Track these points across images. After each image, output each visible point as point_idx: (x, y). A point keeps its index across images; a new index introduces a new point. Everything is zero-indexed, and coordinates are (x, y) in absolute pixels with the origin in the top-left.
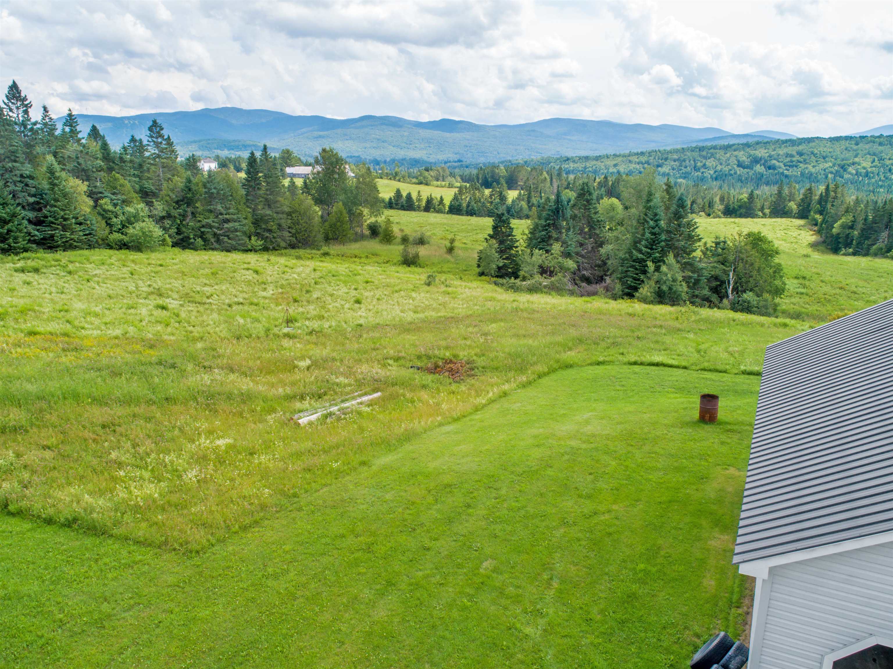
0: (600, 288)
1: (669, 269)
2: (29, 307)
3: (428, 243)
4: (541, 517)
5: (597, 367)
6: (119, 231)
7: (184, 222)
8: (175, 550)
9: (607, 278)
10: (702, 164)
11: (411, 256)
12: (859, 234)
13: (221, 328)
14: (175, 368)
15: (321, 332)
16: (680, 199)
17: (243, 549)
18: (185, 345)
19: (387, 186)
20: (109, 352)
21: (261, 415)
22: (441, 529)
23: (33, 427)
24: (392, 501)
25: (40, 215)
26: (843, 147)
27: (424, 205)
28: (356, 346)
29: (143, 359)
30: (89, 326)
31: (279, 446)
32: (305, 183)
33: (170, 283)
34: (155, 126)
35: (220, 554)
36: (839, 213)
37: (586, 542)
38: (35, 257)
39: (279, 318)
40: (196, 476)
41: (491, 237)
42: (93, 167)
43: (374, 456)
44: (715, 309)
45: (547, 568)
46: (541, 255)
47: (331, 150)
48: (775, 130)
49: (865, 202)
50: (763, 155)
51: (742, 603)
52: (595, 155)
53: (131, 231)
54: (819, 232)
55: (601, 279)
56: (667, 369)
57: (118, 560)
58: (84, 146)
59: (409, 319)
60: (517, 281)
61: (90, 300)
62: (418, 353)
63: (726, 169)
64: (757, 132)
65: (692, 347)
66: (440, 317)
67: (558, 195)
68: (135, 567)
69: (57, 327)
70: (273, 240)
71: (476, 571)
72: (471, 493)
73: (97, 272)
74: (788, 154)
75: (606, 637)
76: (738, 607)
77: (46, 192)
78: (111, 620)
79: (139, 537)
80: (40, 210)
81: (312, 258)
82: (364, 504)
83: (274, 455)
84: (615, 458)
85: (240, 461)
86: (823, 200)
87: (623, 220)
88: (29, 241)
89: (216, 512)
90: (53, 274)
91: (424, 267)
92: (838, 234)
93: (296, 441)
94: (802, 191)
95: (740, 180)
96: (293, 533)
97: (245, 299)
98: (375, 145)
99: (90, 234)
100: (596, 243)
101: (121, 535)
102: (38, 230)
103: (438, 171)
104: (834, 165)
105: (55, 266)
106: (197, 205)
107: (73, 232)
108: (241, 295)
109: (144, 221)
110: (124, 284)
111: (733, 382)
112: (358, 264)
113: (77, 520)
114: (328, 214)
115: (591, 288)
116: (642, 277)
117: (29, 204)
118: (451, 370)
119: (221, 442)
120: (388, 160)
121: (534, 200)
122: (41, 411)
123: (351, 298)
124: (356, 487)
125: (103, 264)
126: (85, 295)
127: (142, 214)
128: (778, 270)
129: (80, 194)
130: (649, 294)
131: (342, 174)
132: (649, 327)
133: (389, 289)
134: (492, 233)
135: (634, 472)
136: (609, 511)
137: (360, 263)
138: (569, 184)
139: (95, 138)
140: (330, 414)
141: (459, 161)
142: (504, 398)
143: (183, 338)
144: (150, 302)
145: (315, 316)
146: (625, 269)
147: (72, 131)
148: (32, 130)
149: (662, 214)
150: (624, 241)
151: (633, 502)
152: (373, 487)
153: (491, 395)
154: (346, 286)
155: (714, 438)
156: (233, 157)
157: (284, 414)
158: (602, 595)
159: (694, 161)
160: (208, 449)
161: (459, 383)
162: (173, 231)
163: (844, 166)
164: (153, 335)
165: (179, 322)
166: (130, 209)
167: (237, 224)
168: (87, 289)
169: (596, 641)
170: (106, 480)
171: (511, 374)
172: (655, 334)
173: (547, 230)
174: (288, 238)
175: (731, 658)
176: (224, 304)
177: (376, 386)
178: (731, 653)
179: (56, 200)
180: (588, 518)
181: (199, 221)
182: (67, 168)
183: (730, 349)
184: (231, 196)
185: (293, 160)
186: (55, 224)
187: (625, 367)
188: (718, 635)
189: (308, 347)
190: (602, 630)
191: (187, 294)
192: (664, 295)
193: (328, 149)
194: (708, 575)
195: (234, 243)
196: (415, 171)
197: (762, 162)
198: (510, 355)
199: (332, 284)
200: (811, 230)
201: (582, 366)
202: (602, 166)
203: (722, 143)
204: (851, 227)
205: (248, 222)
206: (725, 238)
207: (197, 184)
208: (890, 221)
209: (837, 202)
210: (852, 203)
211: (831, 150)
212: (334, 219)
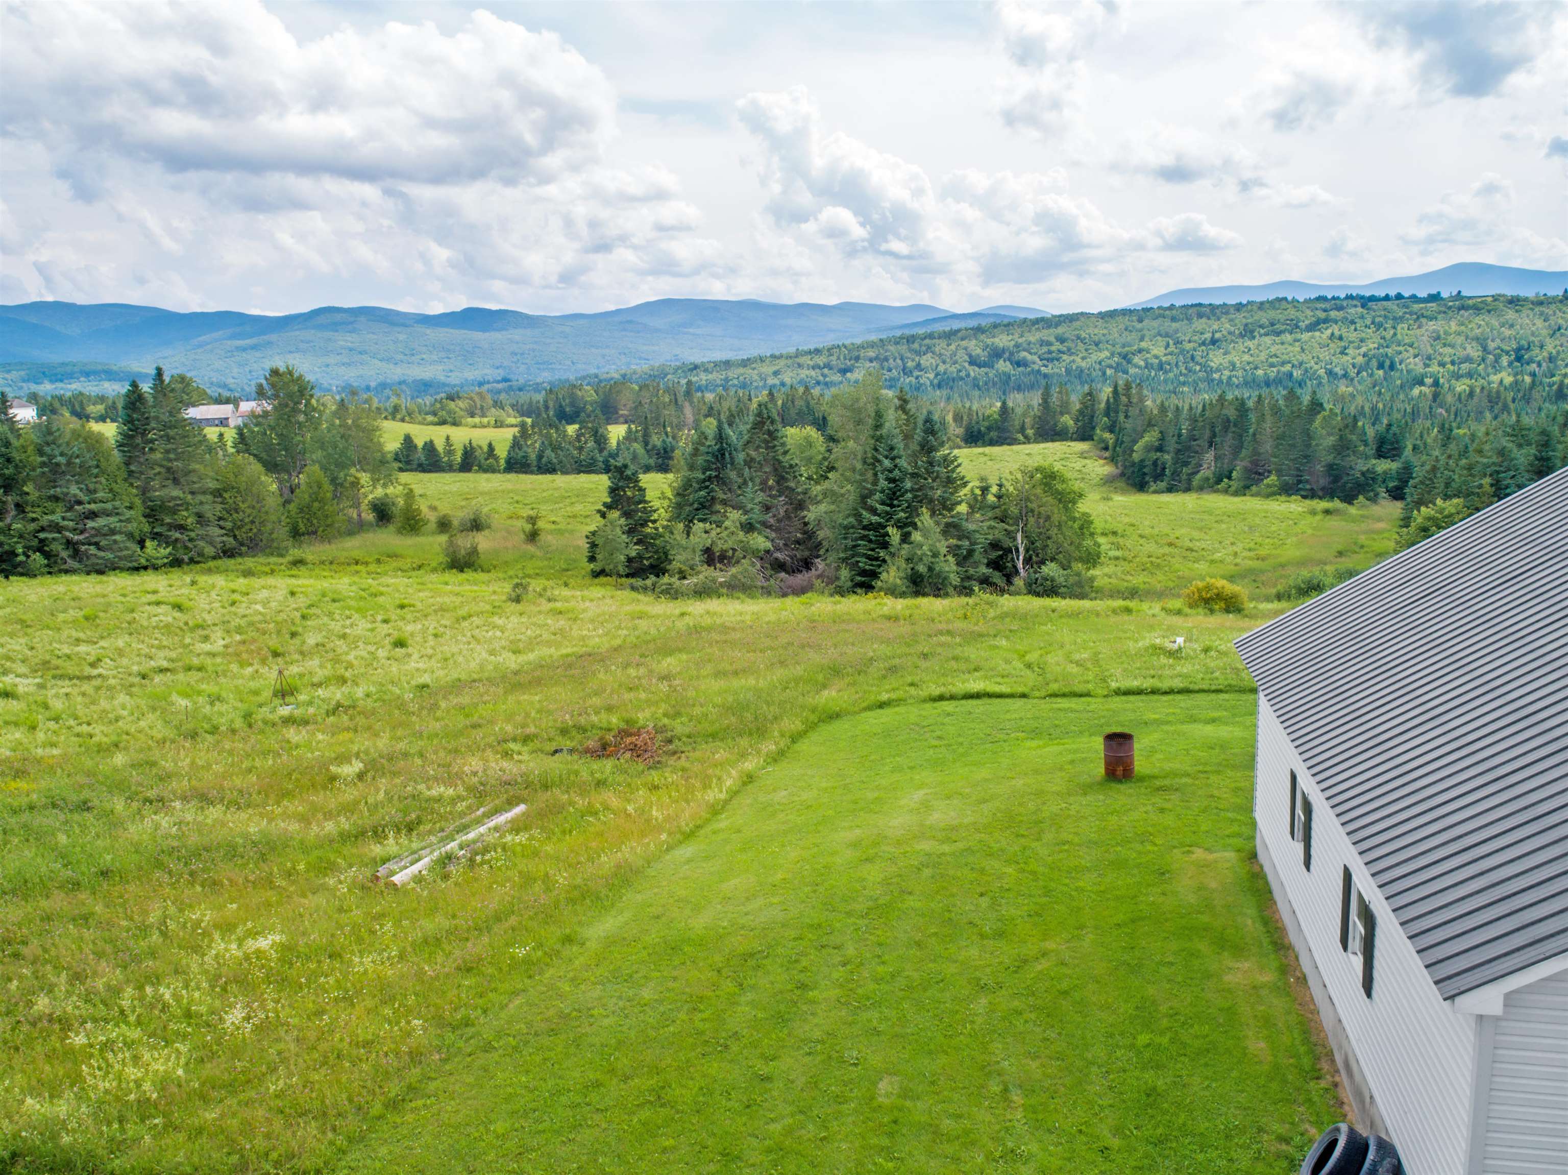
0: (812, 578)
1: (925, 536)
3: (489, 527)
4: (938, 983)
5: (880, 711)
9: (819, 561)
10: (914, 364)
11: (463, 552)
12: (1172, 458)
13: (148, 720)
14: (89, 810)
15: (355, 706)
16: (927, 420)
18: (88, 762)
21: (311, 879)
22: (774, 1036)
24: (660, 1002)
26: (1122, 326)
27: (459, 460)
28: (436, 725)
29: (11, 800)
31: (385, 933)
32: (241, 434)
35: (365, 1166)
36: (1139, 429)
37: (1034, 1014)
39: (260, 690)
40: (246, 1020)
41: (609, 506)
43: (580, 923)
45: (990, 1072)
46: (706, 532)
47: (290, 372)
48: (1017, 304)
49: (1174, 409)
50: (1007, 344)
51: (1320, 1070)
52: (740, 358)
54: (1113, 460)
55: (807, 565)
56: (996, 701)
59: (511, 665)
60: (672, 580)
62: (559, 725)
63: (954, 369)
65: (1014, 660)
66: (567, 655)
70: (190, 545)
71: (874, 1103)
72: (797, 961)
74: (1042, 341)
76: (1318, 1078)
81: (273, 571)
82: (608, 1016)
83: (381, 952)
84: (1008, 861)
86: (1111, 409)
91: (489, 571)
92: (1142, 461)
94: (1079, 398)
95: (976, 386)
96: (497, 1096)
97: (171, 660)
98: (346, 360)
100: (792, 503)
103: (471, 399)
104: (1113, 354)
106: (25, 489)
108: (161, 654)
111: (1107, 710)
112: (365, 575)
113: (21, 1155)
114: (292, 489)
115: (800, 579)
116: (882, 554)
118: (634, 748)
119: (263, 943)
120: (373, 384)
121: (655, 441)
123: (383, 639)
124: (576, 987)
128: (1086, 523)
130: (898, 581)
131: (313, 412)
132: (930, 636)
133: (447, 615)
134: (609, 500)
135: (1051, 880)
136: (1044, 954)
137: (369, 573)
140: (449, 858)
141: (505, 380)
142: (750, 786)
143: (78, 750)
145: (329, 678)
146: (852, 543)
149: (902, 448)
150: (843, 495)
151: (1076, 932)
152: (610, 981)
153: (728, 782)
154: (365, 617)
155: (1144, 804)
156: (69, 394)
157: (359, 869)
158: (1104, 1102)
159: (902, 359)
160: (242, 960)
161: (658, 768)
163: (1127, 355)
164: (11, 750)
165: (55, 720)
167: (115, 519)
171: (744, 742)
172: (947, 645)
173: (707, 487)
174: (218, 539)
175: (1375, 1164)
176: (131, 674)
177: (511, 793)
178: (1371, 1156)
180: (1016, 972)
181: (34, 520)
183: (1075, 657)
184: (97, 466)
185: (194, 395)
187: (928, 706)
189: (342, 737)
190: (1133, 1162)
191: (46, 663)
192: (922, 581)
193: (282, 369)
194: (1250, 1033)
195: (109, 555)
196: (428, 400)
197: (1007, 355)
198: (728, 709)
199: (338, 617)
200: (1101, 458)
201: (856, 713)
202: (754, 375)
203: (941, 329)
204: (1160, 449)
205: (137, 513)
206: (1000, 479)
207: (24, 449)
208: (1214, 435)
209: (1133, 412)
210: (1155, 412)
211: (1105, 331)
212: (306, 496)
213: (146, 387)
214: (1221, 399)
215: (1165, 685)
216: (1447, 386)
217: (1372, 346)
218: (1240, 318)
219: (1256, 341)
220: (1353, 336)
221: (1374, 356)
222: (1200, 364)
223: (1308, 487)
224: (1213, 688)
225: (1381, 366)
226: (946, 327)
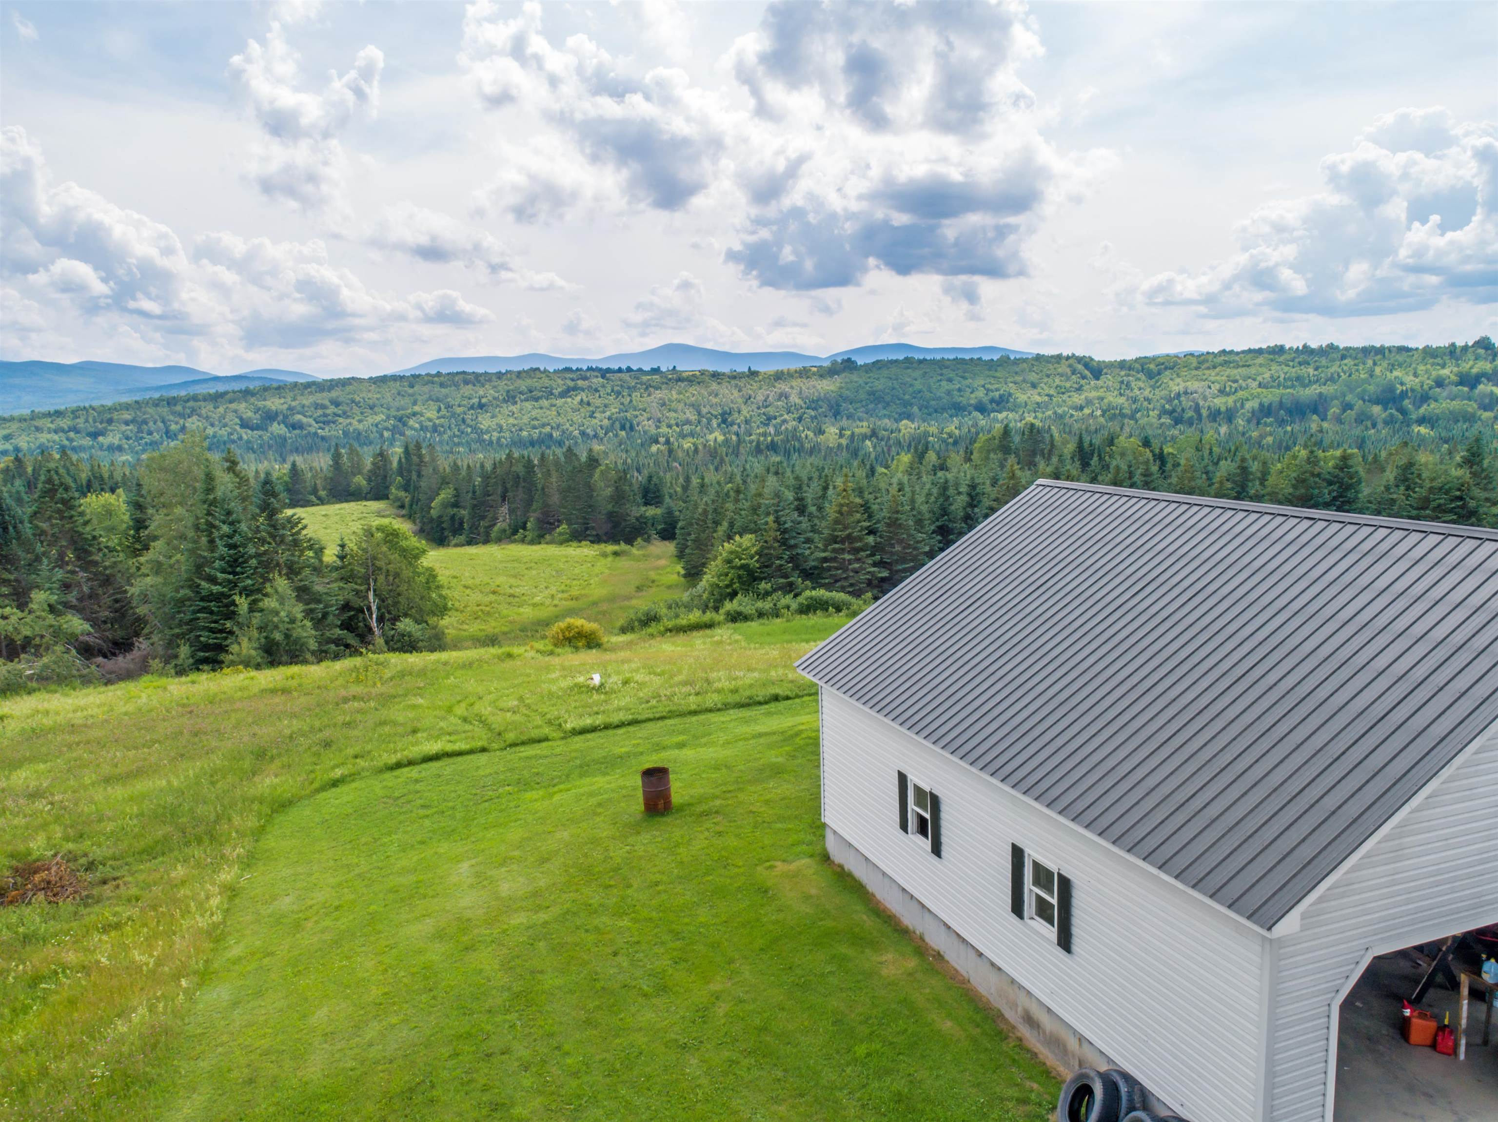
1: (278, 602)
5: (334, 791)
10: (178, 427)
12: (469, 513)
16: (268, 482)
36: (434, 487)
48: (282, 368)
50: (280, 407)
54: (411, 517)
55: (126, 645)
56: (457, 759)
63: (224, 432)
64: (255, 372)
86: (404, 469)
92: (440, 517)
94: (370, 458)
95: (251, 449)
115: (122, 661)
116: (228, 624)
118: (47, 886)
130: (253, 653)
132: (338, 704)
142: (238, 900)
146: (190, 616)
150: (172, 566)
159: (163, 422)
163: (402, 418)
187: (388, 775)
192: (278, 649)
194: (934, 1016)
197: (281, 418)
198: (153, 818)
200: (398, 516)
201: (308, 797)
203: (205, 392)
204: (456, 505)
206: (342, 539)
208: (506, 490)
209: (426, 471)
210: (448, 470)
211: (378, 396)
215: (615, 718)
216: (676, 444)
217: (614, 410)
218: (502, 385)
219: (518, 406)
220: (598, 402)
221: (617, 419)
222: (471, 426)
223: (594, 533)
224: (657, 715)
225: (623, 428)
226: (209, 389)
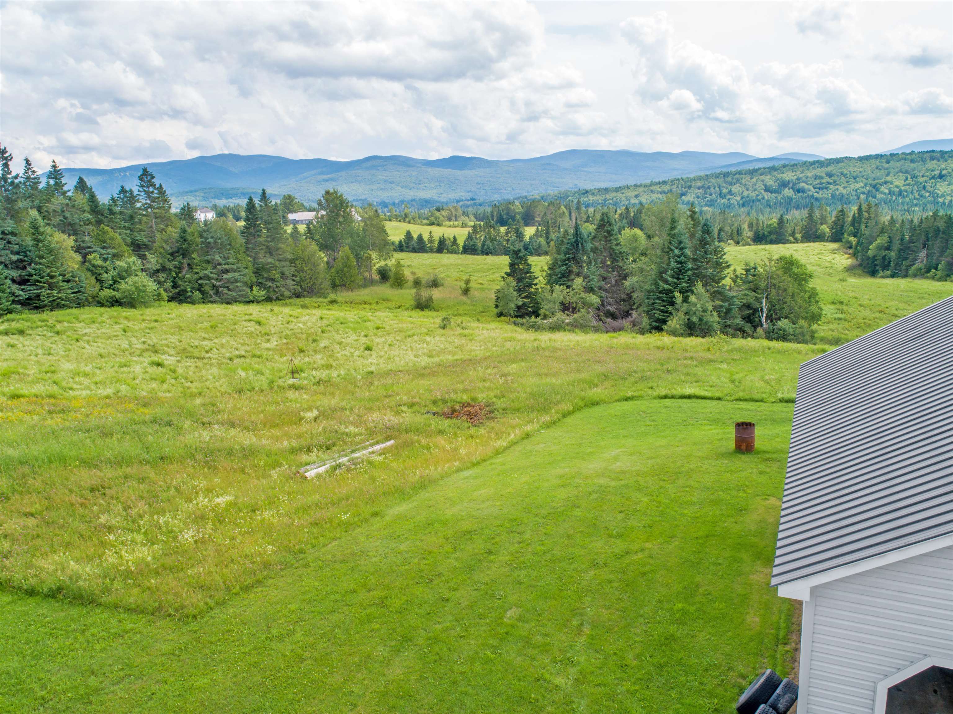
0: (626, 322)
1: (698, 299)
2: (12, 369)
3: (442, 285)
4: (569, 559)
5: (625, 403)
6: (110, 287)
7: (180, 275)
8: (169, 615)
9: (633, 312)
10: (727, 191)
11: (424, 299)
12: (896, 255)
13: (221, 382)
14: (170, 426)
15: (329, 381)
16: (705, 225)
17: (245, 611)
18: (182, 401)
19: (396, 228)
20: (99, 412)
21: (265, 470)
22: (460, 578)
23: (15, 494)
24: (407, 552)
25: (24, 273)
26: (874, 166)
27: (437, 246)
28: (367, 394)
29: (136, 417)
30: (78, 387)
31: (283, 501)
32: (308, 228)
33: (166, 339)
34: (146, 175)
35: (219, 617)
36: (874, 234)
37: (619, 584)
38: (20, 319)
39: (284, 369)
40: (193, 537)
41: (508, 274)
42: (80, 221)
43: (387, 506)
44: (749, 339)
45: (576, 614)
46: (562, 291)
47: (336, 193)
49: (900, 221)
50: (792, 178)
51: (789, 639)
52: (615, 186)
53: (123, 286)
54: (854, 255)
55: (627, 314)
56: (700, 401)
57: (107, 630)
58: (70, 199)
59: (423, 364)
60: (538, 320)
61: (80, 360)
62: (433, 398)
63: (753, 194)
64: (784, 155)
65: (725, 377)
66: (456, 360)
67: (577, 228)
68: (126, 637)
69: (43, 388)
70: (277, 290)
71: (500, 621)
72: (493, 538)
73: (87, 331)
74: (816, 176)
75: (643, 682)
76: (785, 644)
77: (30, 248)
78: (99, 695)
79: (131, 603)
80: (24, 268)
81: (319, 306)
82: (376, 557)
83: (278, 511)
84: (647, 494)
85: (241, 518)
86: (856, 221)
87: (646, 249)
88: (13, 301)
89: (214, 573)
90: (39, 335)
91: (438, 311)
92: (875, 256)
93: (302, 494)
94: (834, 214)
96: (299, 591)
97: (246, 351)
98: (382, 187)
99: (79, 292)
100: (620, 276)
101: (109, 603)
102: (22, 290)
103: (450, 210)
104: (866, 185)
105: (42, 327)
106: (193, 256)
107: (61, 290)
108: (243, 348)
109: (137, 275)
110: (116, 342)
111: (770, 411)
112: (368, 310)
113: (62, 589)
114: (335, 260)
115: (617, 323)
116: (670, 309)
117: (12, 263)
118: (469, 414)
119: (220, 500)
120: (397, 201)
121: (553, 236)
122: (24, 476)
123: (360, 346)
124: (367, 539)
125: (94, 322)
126: (74, 355)
127: (134, 268)
128: (814, 294)
129: (66, 249)
130: (678, 326)
131: (348, 218)
132: (679, 360)
133: (401, 334)
134: (509, 271)
135: (668, 507)
136: (642, 550)
137: (370, 309)
138: (589, 217)
139: (83, 191)
140: (340, 466)
141: (473, 199)
142: (526, 440)
143: (180, 395)
144: (145, 360)
145: (323, 366)
146: (652, 301)
147: (56, 184)
148: (12, 183)
149: (687, 242)
150: (648, 271)
151: (668, 539)
152: (387, 538)
153: (512, 436)
154: (355, 333)
155: (752, 468)
156: (232, 205)
157: (290, 467)
158: (638, 639)
160: (207, 507)
161: (479, 426)
162: (169, 284)
163: (876, 185)
164: (147, 392)
165: (176, 379)
166: (121, 264)
167: (237, 274)
168: (76, 348)
169: (633, 688)
170: (95, 545)
171: (533, 415)
172: (686, 366)
173: (566, 264)
174: (292, 287)
175: (779, 696)
176: (224, 358)
177: (389, 433)
178: (778, 691)
179: (42, 257)
180: (619, 558)
181: (197, 273)
182: (53, 223)
183: (766, 377)
184: (230, 244)
185: (296, 206)
186: (41, 282)
188: (764, 673)
189: (315, 398)
190: (639, 675)
191: (185, 349)
192: (695, 327)
193: (332, 191)
195: (234, 294)
196: (426, 211)
197: (791, 185)
198: (532, 395)
199: (341, 332)
200: (846, 253)
201: (610, 403)
202: (623, 197)
203: (747, 168)
204: (888, 248)
205: (249, 271)
206: (755, 263)
207: (193, 234)
208: (928, 240)
209: (871, 223)
210: (887, 223)
211: (862, 170)
212: (341, 264)
213: (257, 202)
214: (935, 215)
226: (751, 167)
